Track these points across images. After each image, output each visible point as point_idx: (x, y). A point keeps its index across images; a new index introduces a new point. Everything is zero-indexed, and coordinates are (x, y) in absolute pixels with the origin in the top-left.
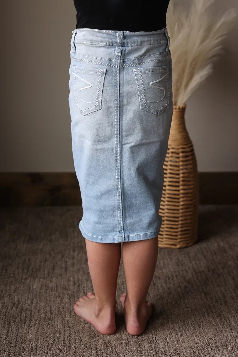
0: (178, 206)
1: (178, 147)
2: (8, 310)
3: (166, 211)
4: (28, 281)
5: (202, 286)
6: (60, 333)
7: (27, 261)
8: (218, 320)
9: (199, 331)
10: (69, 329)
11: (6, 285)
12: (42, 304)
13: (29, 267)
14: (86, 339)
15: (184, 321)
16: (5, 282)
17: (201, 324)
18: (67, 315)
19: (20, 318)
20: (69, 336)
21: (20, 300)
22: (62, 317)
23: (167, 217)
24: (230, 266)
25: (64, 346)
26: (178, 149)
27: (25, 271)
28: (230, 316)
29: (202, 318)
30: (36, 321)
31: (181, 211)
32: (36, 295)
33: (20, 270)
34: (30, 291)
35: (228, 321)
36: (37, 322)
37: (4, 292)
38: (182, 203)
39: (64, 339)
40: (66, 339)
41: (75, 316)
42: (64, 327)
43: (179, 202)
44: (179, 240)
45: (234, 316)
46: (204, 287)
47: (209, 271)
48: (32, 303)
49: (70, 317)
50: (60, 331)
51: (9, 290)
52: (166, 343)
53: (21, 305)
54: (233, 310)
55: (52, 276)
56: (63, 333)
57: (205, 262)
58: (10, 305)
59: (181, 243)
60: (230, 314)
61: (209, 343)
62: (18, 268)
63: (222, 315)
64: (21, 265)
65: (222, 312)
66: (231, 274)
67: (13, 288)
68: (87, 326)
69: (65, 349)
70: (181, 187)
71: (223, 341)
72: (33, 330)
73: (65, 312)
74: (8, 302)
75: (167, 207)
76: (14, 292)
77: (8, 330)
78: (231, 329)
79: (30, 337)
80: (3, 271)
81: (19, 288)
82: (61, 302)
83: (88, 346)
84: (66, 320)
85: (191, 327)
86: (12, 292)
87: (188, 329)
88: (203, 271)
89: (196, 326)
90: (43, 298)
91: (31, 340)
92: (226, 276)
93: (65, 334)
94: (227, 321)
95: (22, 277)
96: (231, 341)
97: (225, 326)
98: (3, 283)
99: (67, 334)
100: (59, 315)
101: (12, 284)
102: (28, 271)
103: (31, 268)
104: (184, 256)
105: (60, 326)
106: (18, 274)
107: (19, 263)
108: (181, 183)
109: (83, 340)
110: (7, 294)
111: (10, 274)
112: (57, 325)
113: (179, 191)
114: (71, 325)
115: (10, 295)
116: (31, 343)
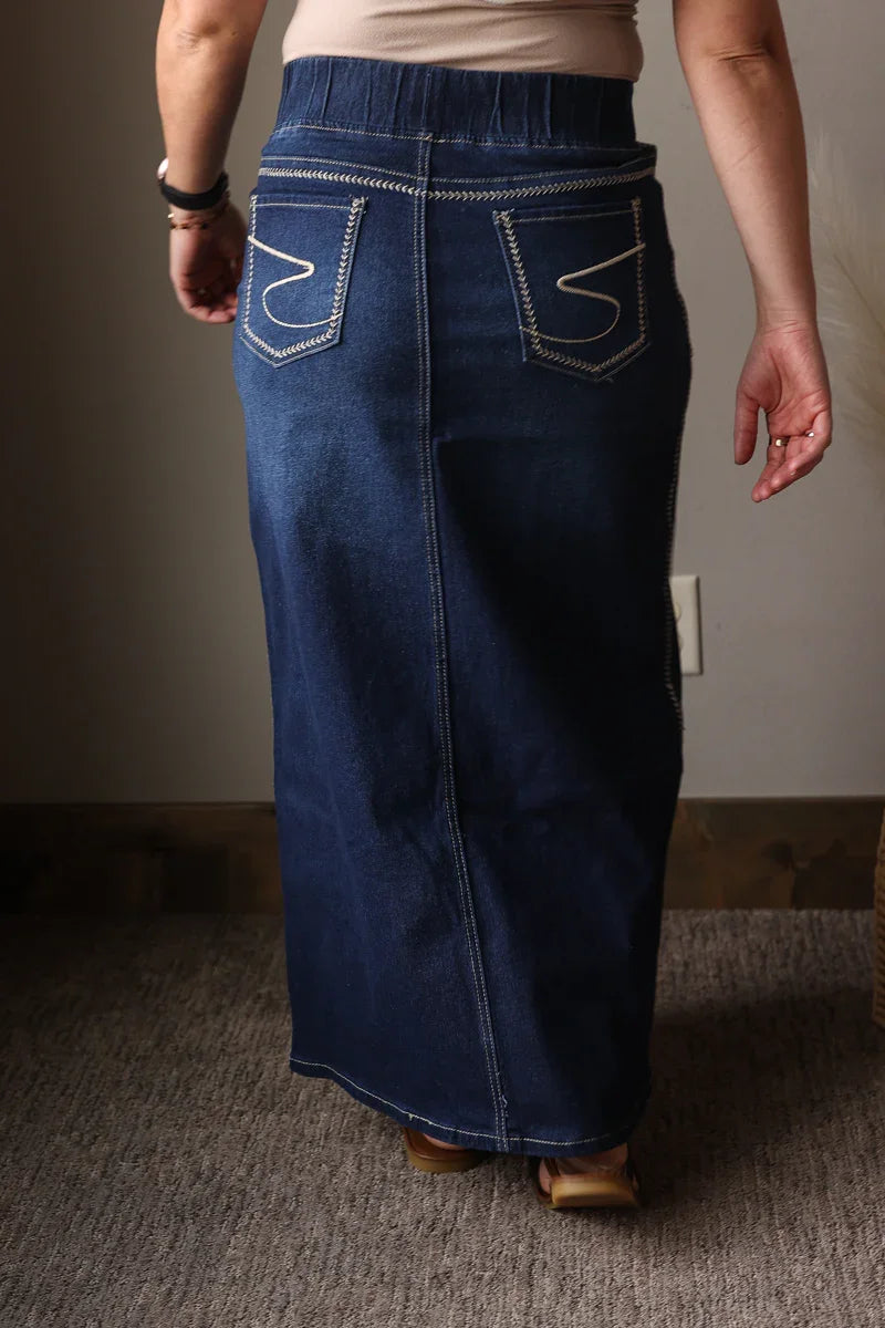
2: (180, 1190)
4: (246, 1118)
7: (251, 1068)
8: (781, 1232)
10: (344, 1241)
11: (183, 1126)
12: (276, 1179)
13: (254, 1083)
15: (676, 1232)
16: (180, 1121)
19: (212, 1210)
20: (340, 1258)
21: (217, 1166)
25: (322, 1279)
27: (243, 1093)
28: (821, 1223)
30: (252, 1217)
32: (264, 1155)
33: (227, 1091)
34: (249, 1145)
35: (811, 1237)
37: (173, 1144)
39: (325, 1263)
41: (366, 1209)
42: (331, 1235)
45: (835, 1224)
48: (249, 1174)
50: (316, 1243)
51: (189, 1140)
53: (219, 1178)
54: (838, 1209)
55: (318, 1106)
56: (322, 1249)
58: (186, 1178)
60: (822, 1219)
61: (733, 1287)
62: (222, 1086)
63: (798, 1222)
64: (231, 1077)
65: (802, 1214)
66: (870, 1114)
67: (202, 1134)
69: (324, 1283)
73: (339, 1198)
74: (182, 1170)
76: (202, 1147)
77: (176, 1236)
80: (179, 1093)
81: (218, 1135)
82: (332, 1173)
83: (386, 1279)
84: (336, 1218)
86: (198, 1145)
89: (710, 1244)
90: (282, 1162)
91: (235, 1259)
94: (807, 1235)
95: (230, 1108)
96: (801, 1285)
97: (797, 1247)
98: (173, 1123)
99: (336, 1250)
100: (321, 1205)
101: (199, 1126)
102: (250, 1092)
103: (260, 1084)
105: (319, 1232)
106: (221, 1101)
107: (226, 1071)
109: (376, 1267)
110: (181, 1151)
111: (196, 1099)
112: (312, 1229)
114: (349, 1230)
115: (189, 1153)
116: (234, 1267)
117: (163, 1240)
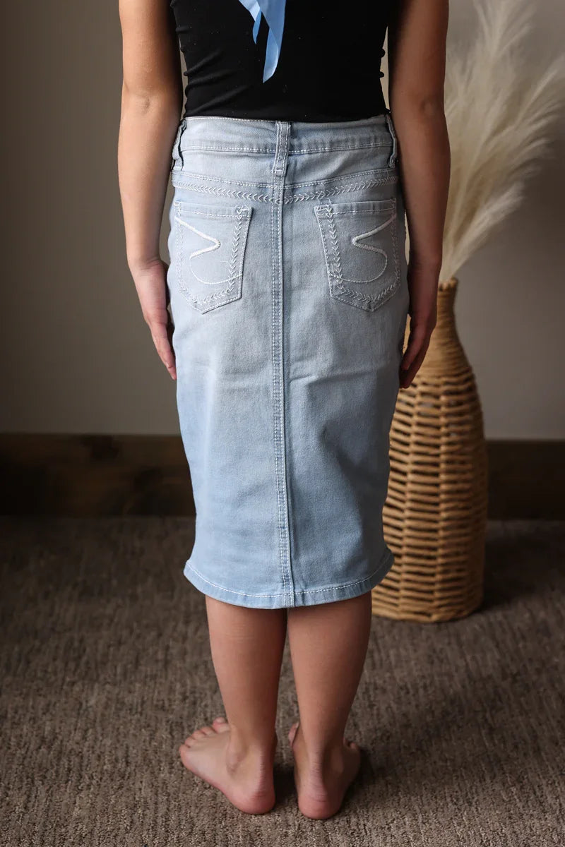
0: (435, 522)
1: (436, 381)
2: (29, 753)
3: (407, 532)
4: (77, 688)
5: (485, 711)
6: (146, 807)
7: (76, 644)
8: (513, 789)
9: (467, 814)
10: (167, 800)
11: (27, 695)
12: (108, 742)
13: (80, 657)
14: (203, 821)
15: (433, 790)
16: (24, 690)
17: (473, 798)
18: (165, 766)
19: (57, 772)
20: (166, 815)
21: (57, 731)
22: (152, 773)
23: (409, 546)
24: (556, 667)
25: (155, 837)
26: (437, 386)
27: (72, 665)
28: (544, 782)
29: (478, 784)
30: (91, 778)
31: (441, 533)
32: (95, 721)
33: (60, 664)
34: (81, 712)
35: (538, 794)
36: (94, 782)
37: (20, 712)
38: (444, 515)
39: (155, 821)
40: (160, 821)
41: (183, 771)
42: (156, 794)
43: (437, 513)
44: (436, 603)
45: (554, 782)
46: (488, 715)
47: (504, 677)
48: (84, 738)
49: (170, 773)
50: (146, 802)
51: (33, 707)
52: (389, 838)
53: (59, 742)
54: (553, 769)
55: (133, 678)
56: (152, 807)
57: (498, 656)
58: (33, 742)
59: (442, 609)
60: (544, 778)
61: (488, 840)
62: (55, 659)
63: (526, 780)
64: (61, 652)
65: (527, 773)
66: (557, 685)
67: (42, 703)
68: (208, 793)
70: (443, 477)
71: (522, 837)
72: (84, 798)
73: (160, 761)
74: (30, 735)
75: (408, 523)
76: (44, 714)
77: (29, 797)
78: (544, 812)
79: (76, 812)
80: (21, 666)
81: (55, 703)
82: (152, 738)
83: (207, 837)
84: (159, 779)
85: (450, 804)
86: (40, 712)
87: (442, 808)
88: (490, 677)
89: (461, 802)
90: (110, 728)
91: (79, 819)
92: (545, 690)
93: (156, 810)
94: (535, 793)
95: (64, 679)
96: (541, 838)
97: (530, 803)
98: (19, 692)
99: (162, 809)
100: (145, 767)
101: (40, 695)
102: (77, 666)
103: (84, 659)
104: (446, 641)
105: (146, 792)
106: (55, 673)
107: (57, 647)
108: (443, 466)
109: (198, 824)
110: (28, 717)
111: (35, 671)
112: (140, 789)
113: (437, 485)
114: (171, 790)
115: (34, 720)
116: (80, 826)
117: (18, 801)
